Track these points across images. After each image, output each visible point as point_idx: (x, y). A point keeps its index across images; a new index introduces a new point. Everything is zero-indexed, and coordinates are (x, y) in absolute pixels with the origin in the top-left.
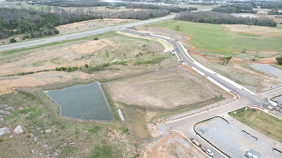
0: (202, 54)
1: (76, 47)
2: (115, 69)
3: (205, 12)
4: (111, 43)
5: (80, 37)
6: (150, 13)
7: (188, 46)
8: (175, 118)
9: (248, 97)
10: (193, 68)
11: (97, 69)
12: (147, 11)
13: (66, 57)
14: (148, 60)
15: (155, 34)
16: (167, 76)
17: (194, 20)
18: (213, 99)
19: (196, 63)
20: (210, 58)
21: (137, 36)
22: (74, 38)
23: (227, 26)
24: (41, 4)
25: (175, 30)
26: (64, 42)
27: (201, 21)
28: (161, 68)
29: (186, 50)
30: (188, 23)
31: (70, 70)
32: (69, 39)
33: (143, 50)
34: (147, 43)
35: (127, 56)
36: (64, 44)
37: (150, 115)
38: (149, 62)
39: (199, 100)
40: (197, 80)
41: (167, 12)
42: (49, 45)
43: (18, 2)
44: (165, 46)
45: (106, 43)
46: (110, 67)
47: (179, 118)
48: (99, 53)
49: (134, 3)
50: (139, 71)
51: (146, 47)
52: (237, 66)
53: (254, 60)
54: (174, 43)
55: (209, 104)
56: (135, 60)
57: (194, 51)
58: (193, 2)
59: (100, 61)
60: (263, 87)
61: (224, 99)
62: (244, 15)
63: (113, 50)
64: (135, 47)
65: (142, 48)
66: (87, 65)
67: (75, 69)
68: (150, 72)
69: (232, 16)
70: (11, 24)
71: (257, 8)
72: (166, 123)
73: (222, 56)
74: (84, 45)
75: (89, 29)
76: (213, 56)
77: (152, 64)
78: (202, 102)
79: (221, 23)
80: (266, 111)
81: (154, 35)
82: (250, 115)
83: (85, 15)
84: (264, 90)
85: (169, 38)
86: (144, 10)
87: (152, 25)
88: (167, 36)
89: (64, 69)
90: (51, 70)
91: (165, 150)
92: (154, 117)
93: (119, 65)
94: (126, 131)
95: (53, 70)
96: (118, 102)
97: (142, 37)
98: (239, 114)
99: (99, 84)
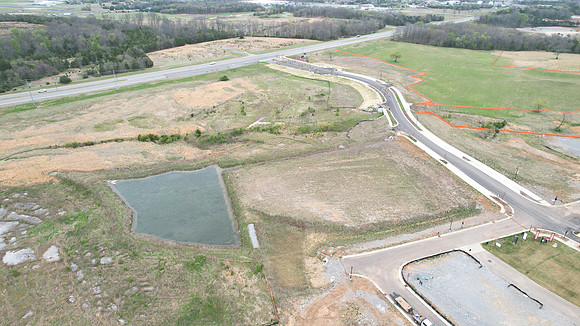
0: (443, 114)
1: (182, 93)
2: (254, 142)
3: (460, 26)
4: (253, 88)
5: (193, 75)
6: (342, 27)
7: (414, 96)
8: (366, 248)
9: (534, 212)
10: (418, 144)
11: (218, 140)
12: (335, 22)
13: (160, 113)
14: (325, 124)
15: (346, 70)
16: (360, 158)
17: (433, 42)
18: (454, 211)
19: (426, 133)
20: (459, 123)
21: (309, 75)
22: (181, 76)
23: (506, 54)
24: (128, 8)
25: (391, 62)
26: (161, 83)
27: (450, 45)
28: (349, 142)
29: (407, 106)
30: (421, 48)
31: (165, 140)
32: (171, 78)
33: (317, 103)
34: (326, 89)
35: (283, 114)
36: (159, 88)
37: (313, 238)
38: (326, 129)
39: (423, 212)
40: (423, 169)
41: (377, 24)
42: (132, 88)
43: (86, 5)
44: (365, 95)
45: (244, 88)
46: (245, 137)
47: (374, 249)
48: (227, 108)
49: (312, 5)
50: (303, 147)
51: (325, 98)
52: (517, 143)
53: (558, 130)
54: (384, 91)
55: (444, 222)
56: (298, 123)
57: (425, 108)
58: (437, 3)
59: (227, 124)
60: (572, 190)
61: (478, 212)
62: (549, 32)
63: (256, 102)
64: (300, 97)
65: (315, 99)
66: (198, 132)
67: (176, 138)
68: (327, 150)
69: (520, 34)
70: (65, 47)
72: (344, 257)
73: (487, 120)
74: (199, 91)
75: (214, 58)
76: (466, 120)
77: (331, 133)
78: (427, 218)
79: (492, 48)
80: (571, 243)
81: (344, 72)
82: (532, 252)
83: (209, 31)
84: (574, 196)
85: (374, 80)
86: (330, 20)
87: (341, 52)
88: (372, 75)
89: (153, 138)
90: (127, 140)
91: (333, 315)
92: (321, 245)
93: (264, 133)
94: (258, 270)
95: (132, 139)
96: (250, 210)
97: (318, 77)
98: (509, 248)
99: (219, 170)
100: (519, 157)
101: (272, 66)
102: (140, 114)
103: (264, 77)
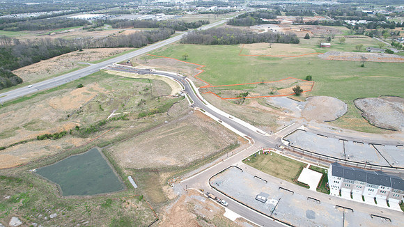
0: (217, 92)
1: (54, 101)
2: (115, 127)
3: (219, 31)
4: (102, 90)
5: (57, 86)
6: (148, 37)
7: (200, 83)
9: (263, 140)
10: (206, 113)
11: (92, 130)
13: (45, 118)
14: (153, 109)
16: (178, 127)
17: (205, 42)
18: (228, 147)
19: (209, 106)
20: (225, 96)
21: (135, 75)
22: (49, 88)
25: (183, 60)
26: (35, 95)
27: (215, 43)
28: (169, 119)
29: (196, 90)
30: (199, 47)
31: (57, 137)
32: (41, 90)
33: (145, 95)
34: (148, 85)
35: (127, 106)
36: (36, 99)
38: (155, 112)
39: (214, 151)
40: (211, 128)
41: (170, 32)
42: (14, 102)
44: (173, 86)
45: (96, 91)
46: (108, 125)
48: (90, 107)
50: (145, 126)
51: (149, 91)
52: (254, 104)
53: (272, 93)
54: (182, 81)
55: (224, 154)
56: (137, 111)
57: (206, 90)
59: (94, 119)
60: (278, 126)
61: (239, 145)
63: (107, 100)
64: (134, 93)
65: (144, 92)
66: (77, 127)
67: (64, 134)
68: (159, 125)
71: (281, 15)
72: (181, 182)
73: (239, 92)
74: (66, 98)
75: (67, 70)
76: (229, 94)
77: (158, 114)
78: (217, 153)
80: (278, 152)
81: (157, 71)
82: (263, 159)
84: (279, 128)
85: (176, 74)
88: (174, 71)
89: (48, 137)
90: (30, 140)
91: (182, 209)
92: (169, 179)
93: (119, 121)
94: (141, 198)
95: (33, 140)
96: (126, 169)
97: (141, 76)
98: (253, 160)
99: (99, 150)
100: (255, 112)
101: (109, 72)
102: (30, 120)
103: (106, 80)
